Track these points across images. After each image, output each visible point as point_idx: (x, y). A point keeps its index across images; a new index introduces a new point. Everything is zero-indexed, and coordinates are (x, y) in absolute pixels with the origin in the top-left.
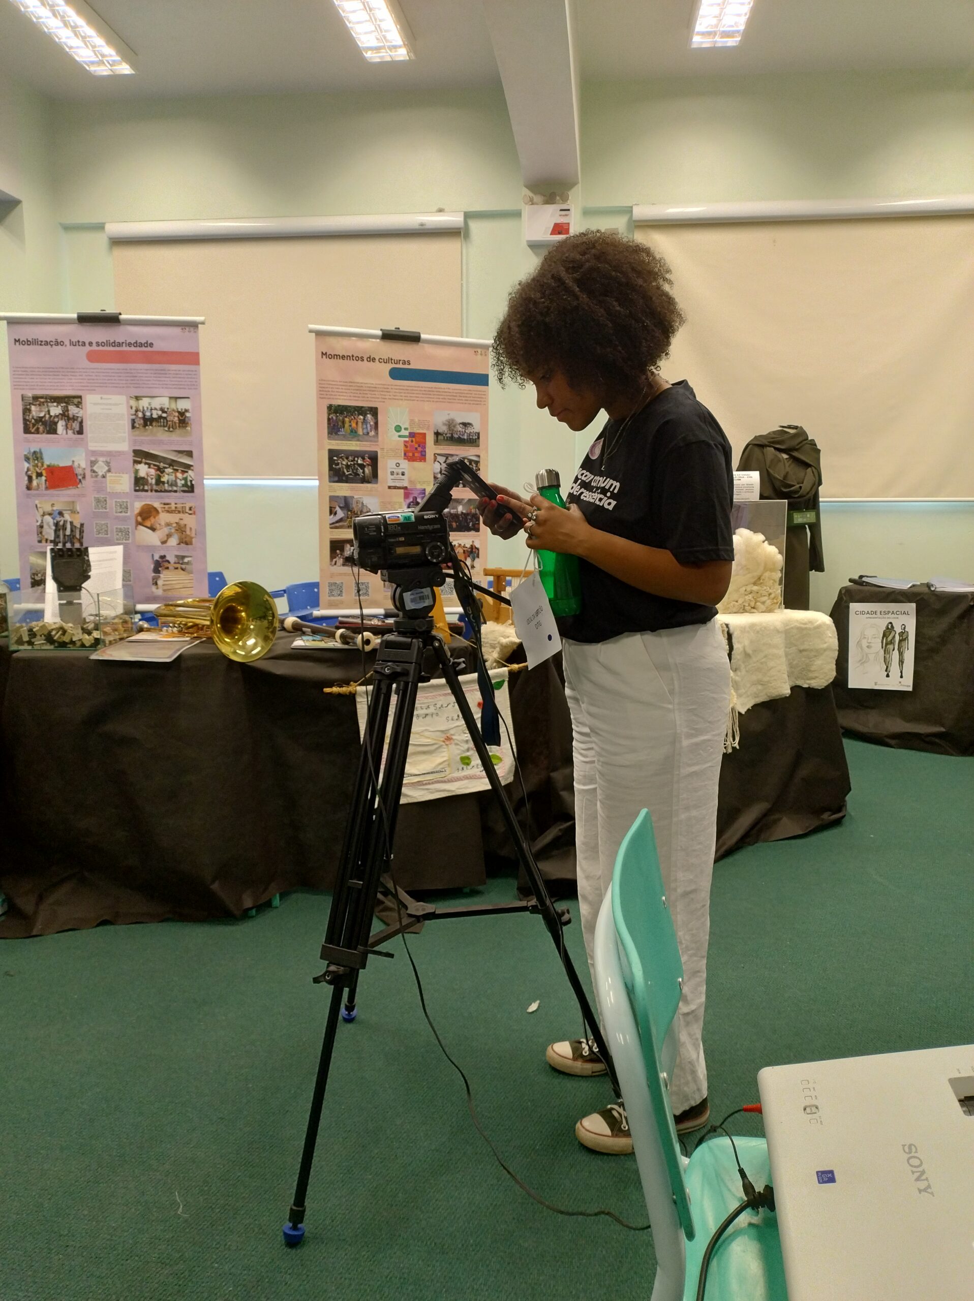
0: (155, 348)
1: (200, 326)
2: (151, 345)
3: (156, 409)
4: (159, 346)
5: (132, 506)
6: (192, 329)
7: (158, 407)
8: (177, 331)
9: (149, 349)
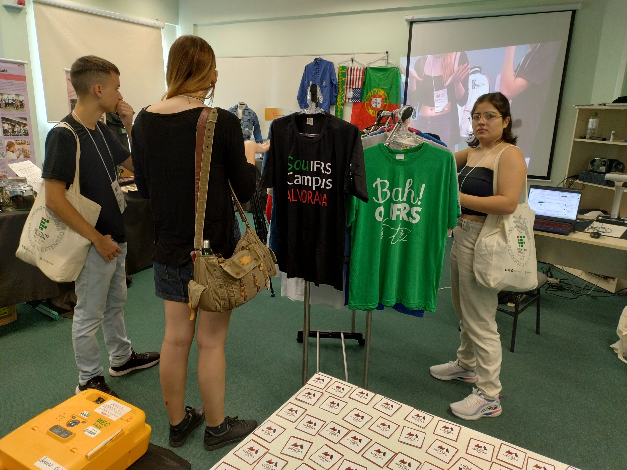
0: (8, 73)
1: (25, 65)
2: (6, 71)
3: (10, 100)
4: (10, 72)
5: (4, 142)
6: (22, 66)
7: (11, 99)
8: (16, 66)
9: (5, 73)
